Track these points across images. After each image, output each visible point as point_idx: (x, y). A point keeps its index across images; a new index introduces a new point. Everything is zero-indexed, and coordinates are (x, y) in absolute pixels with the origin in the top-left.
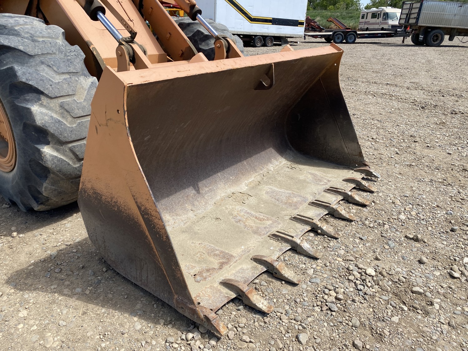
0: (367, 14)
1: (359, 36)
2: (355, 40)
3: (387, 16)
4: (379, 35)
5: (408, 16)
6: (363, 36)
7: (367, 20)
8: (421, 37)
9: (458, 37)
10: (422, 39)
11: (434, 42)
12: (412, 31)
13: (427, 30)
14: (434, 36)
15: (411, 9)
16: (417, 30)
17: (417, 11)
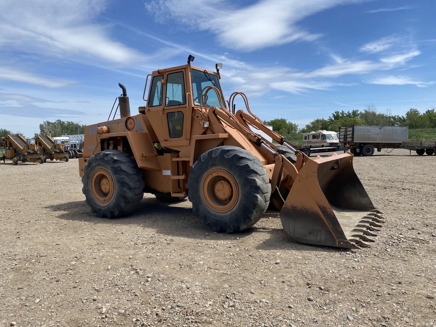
0: (309, 136)
1: (312, 152)
2: (309, 154)
3: (324, 137)
4: (326, 150)
5: (345, 136)
6: (315, 151)
7: (309, 140)
8: (358, 150)
9: (384, 149)
10: (359, 151)
11: (368, 153)
12: (350, 146)
13: (361, 146)
14: (367, 149)
15: (346, 131)
16: (353, 145)
17: (351, 132)
